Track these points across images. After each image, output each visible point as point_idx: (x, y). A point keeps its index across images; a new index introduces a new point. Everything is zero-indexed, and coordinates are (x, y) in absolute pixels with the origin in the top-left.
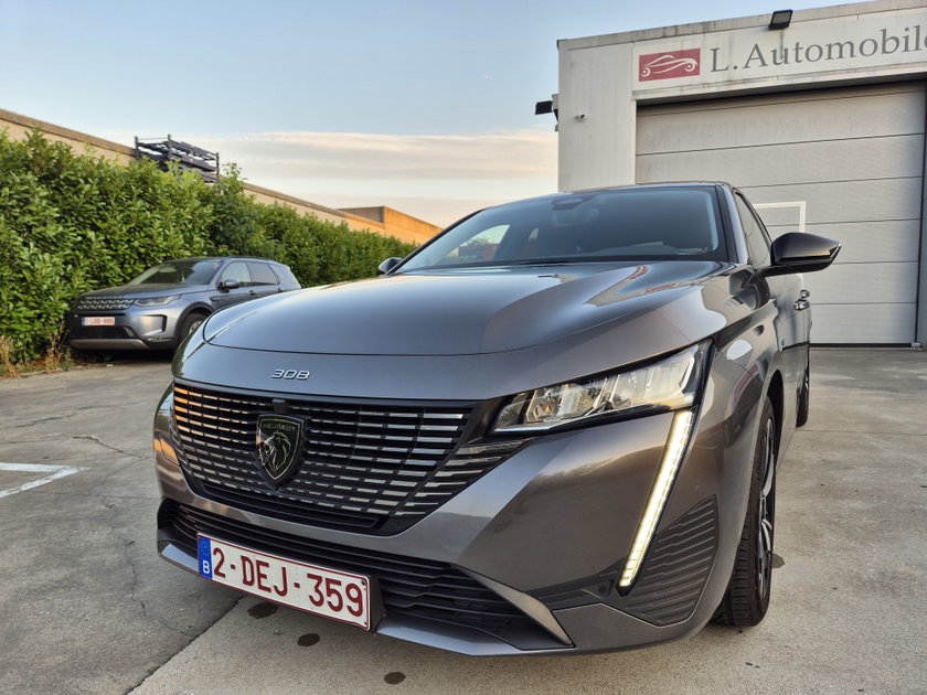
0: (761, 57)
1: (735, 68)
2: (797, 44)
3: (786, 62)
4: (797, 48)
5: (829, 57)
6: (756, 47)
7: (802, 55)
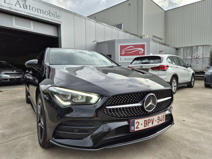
0: (19, 5)
1: (12, 5)
2: (30, 5)
3: (27, 9)
4: (30, 6)
5: (38, 12)
6: (18, 1)
7: (31, 9)
